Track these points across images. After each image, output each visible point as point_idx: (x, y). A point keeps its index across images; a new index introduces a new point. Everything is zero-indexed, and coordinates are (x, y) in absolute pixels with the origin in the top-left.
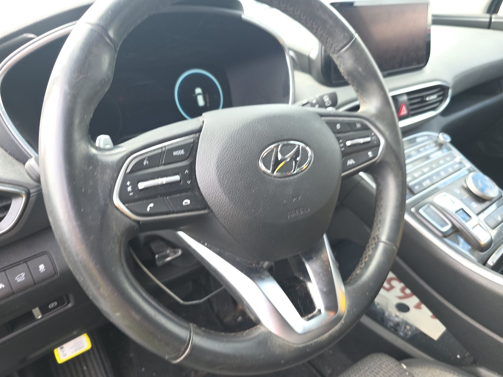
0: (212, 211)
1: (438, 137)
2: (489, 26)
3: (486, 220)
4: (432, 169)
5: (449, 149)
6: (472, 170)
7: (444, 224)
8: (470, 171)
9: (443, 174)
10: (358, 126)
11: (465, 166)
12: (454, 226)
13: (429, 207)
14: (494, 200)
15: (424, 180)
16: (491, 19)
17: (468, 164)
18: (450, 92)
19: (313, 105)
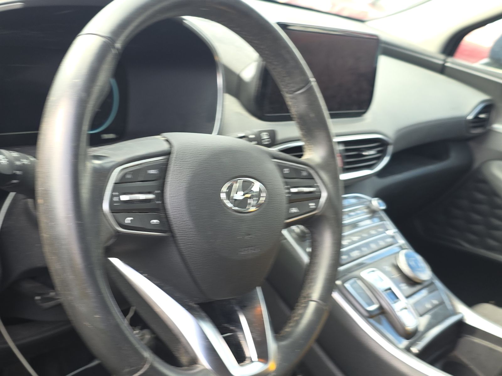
0: (173, 236)
1: (370, 201)
2: (442, 70)
3: (416, 305)
4: (363, 239)
5: (381, 219)
6: (404, 248)
7: (371, 303)
8: (402, 248)
9: (374, 246)
10: (304, 174)
11: (397, 242)
12: (381, 308)
13: (355, 282)
14: (426, 284)
15: (352, 250)
16: (445, 61)
17: (402, 241)
18: (390, 149)
19: (251, 140)
